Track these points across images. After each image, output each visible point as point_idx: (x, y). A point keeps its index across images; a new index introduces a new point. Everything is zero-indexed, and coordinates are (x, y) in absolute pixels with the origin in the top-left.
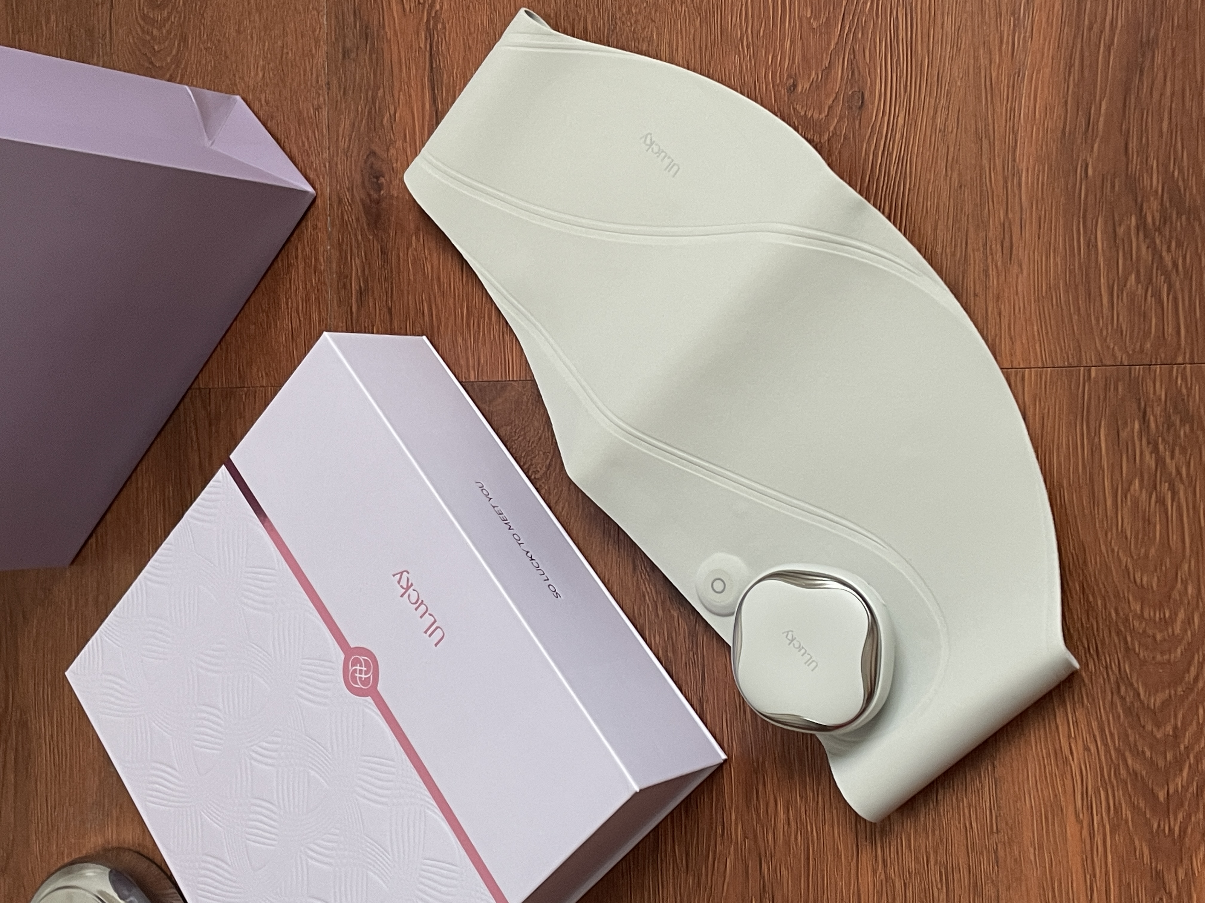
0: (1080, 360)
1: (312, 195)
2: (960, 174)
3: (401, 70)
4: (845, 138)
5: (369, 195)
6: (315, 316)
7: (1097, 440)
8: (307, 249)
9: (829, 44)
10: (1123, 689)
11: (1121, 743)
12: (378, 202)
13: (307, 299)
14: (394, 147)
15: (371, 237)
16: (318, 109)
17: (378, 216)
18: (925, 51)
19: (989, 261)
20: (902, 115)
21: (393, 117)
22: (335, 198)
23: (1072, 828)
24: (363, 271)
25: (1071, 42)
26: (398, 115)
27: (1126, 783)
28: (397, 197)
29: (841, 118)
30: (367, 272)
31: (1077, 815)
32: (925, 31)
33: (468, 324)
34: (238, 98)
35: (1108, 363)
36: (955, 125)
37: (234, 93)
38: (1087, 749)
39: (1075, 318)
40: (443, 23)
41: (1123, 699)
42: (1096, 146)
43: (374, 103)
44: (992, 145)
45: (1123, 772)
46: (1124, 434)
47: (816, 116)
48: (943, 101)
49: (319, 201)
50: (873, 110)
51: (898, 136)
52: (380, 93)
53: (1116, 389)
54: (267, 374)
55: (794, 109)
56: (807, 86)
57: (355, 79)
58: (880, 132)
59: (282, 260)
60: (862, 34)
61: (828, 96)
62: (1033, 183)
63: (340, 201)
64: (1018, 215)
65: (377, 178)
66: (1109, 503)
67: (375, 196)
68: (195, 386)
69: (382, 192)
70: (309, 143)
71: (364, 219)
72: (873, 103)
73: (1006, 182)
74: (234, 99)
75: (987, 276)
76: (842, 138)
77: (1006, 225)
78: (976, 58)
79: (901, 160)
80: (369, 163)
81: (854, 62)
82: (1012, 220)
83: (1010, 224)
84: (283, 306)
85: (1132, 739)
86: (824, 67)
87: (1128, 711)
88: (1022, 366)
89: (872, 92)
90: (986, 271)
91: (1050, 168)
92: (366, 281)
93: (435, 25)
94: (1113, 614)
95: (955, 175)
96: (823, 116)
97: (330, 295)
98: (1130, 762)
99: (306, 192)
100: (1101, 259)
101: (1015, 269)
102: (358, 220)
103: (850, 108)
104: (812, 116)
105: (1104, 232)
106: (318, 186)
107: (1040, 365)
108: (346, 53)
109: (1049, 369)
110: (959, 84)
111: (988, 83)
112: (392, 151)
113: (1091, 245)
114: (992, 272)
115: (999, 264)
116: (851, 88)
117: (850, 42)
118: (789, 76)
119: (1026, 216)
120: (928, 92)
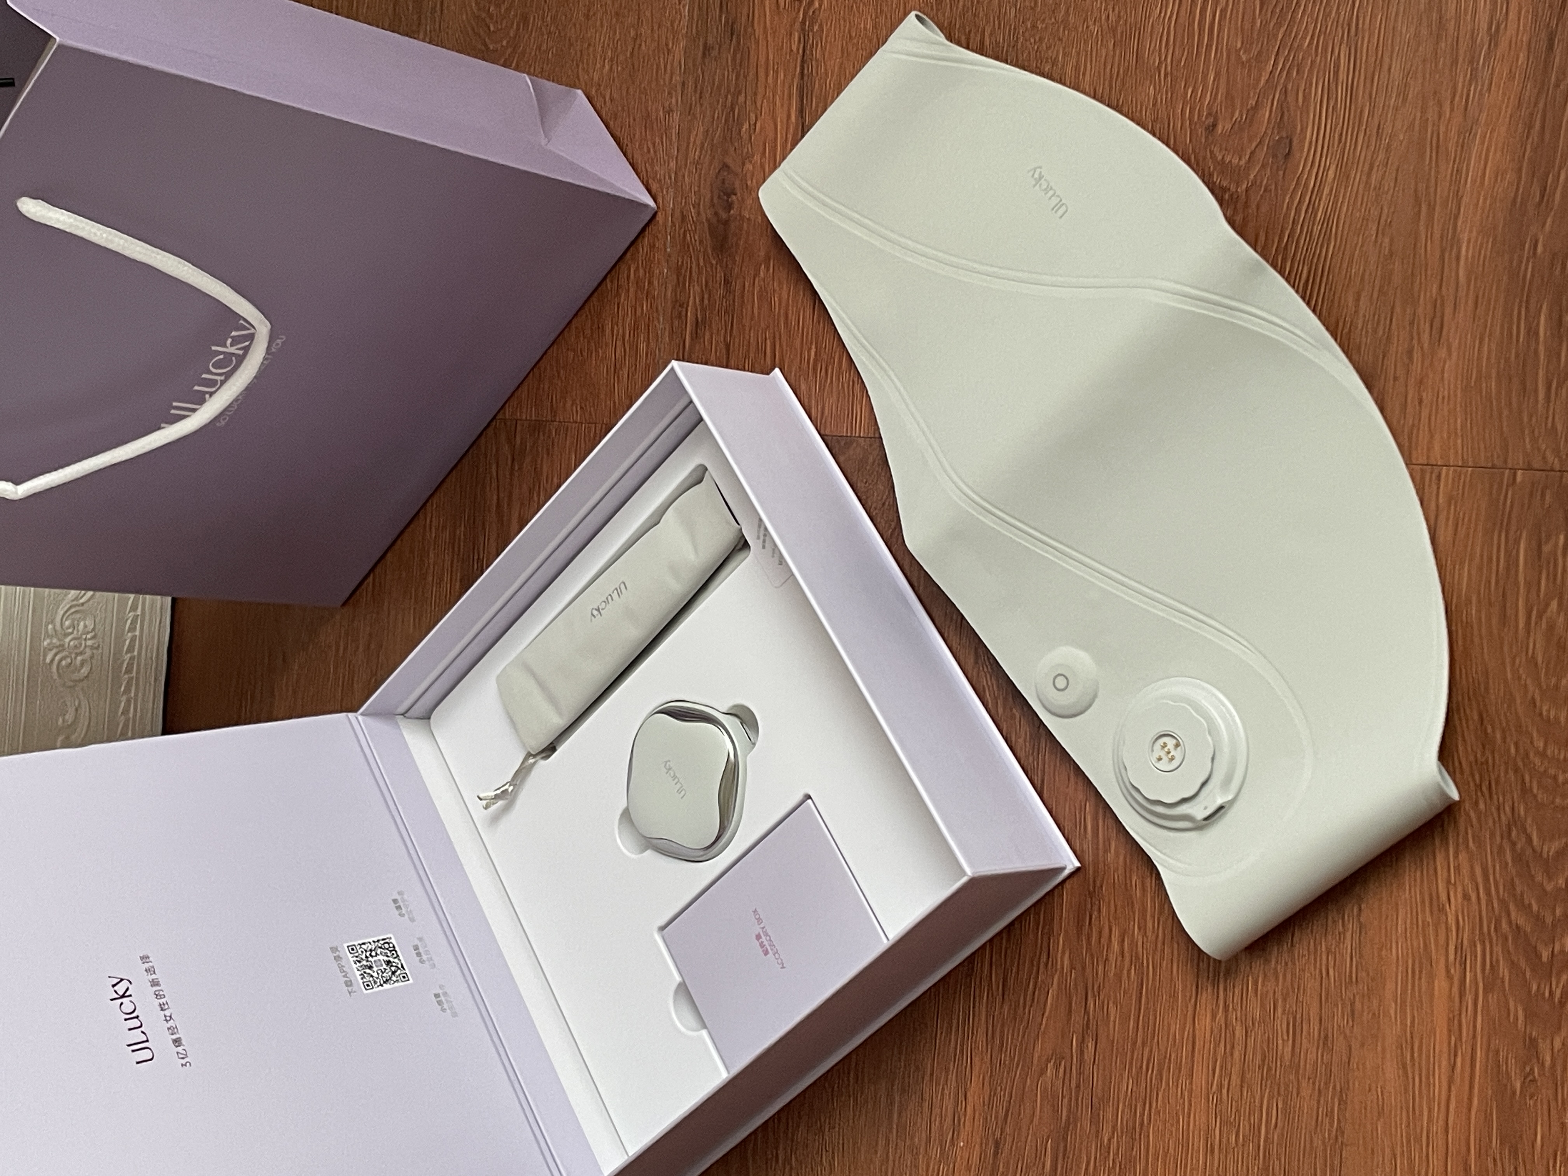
0: (1505, 462)
1: (653, 209)
2: (1392, 240)
3: (767, 76)
4: (1265, 190)
5: (716, 214)
6: (643, 346)
7: (1514, 552)
8: (641, 271)
9: (1258, 80)
10: (1514, 833)
11: (1506, 895)
12: (726, 223)
13: (635, 328)
14: (750, 162)
15: (714, 262)
16: (670, 111)
17: (725, 238)
18: (1367, 96)
19: (1415, 342)
20: (1333, 167)
21: (752, 127)
22: (678, 213)
23: (1440, 984)
24: (702, 300)
25: (1533, 100)
26: (758, 125)
27: (1506, 939)
28: (749, 219)
29: (1263, 166)
30: (706, 302)
31: (1448, 971)
32: (1369, 75)
33: (815, 369)
34: (580, 92)
35: (1536, 466)
36: (1392, 185)
37: (575, 86)
38: (1466, 897)
39: (1505, 412)
40: (821, 26)
41: (1513, 844)
42: (1549, 221)
43: (733, 110)
44: (1431, 208)
45: (1504, 925)
46: (1546, 549)
47: (1235, 161)
48: (1381, 156)
49: (660, 218)
50: (1300, 161)
51: (1326, 191)
52: (741, 99)
53: (1543, 495)
54: (581, 408)
55: (1211, 152)
56: (1228, 126)
57: (714, 80)
58: (1306, 185)
59: (612, 282)
60: (1298, 73)
61: (1250, 141)
62: (1473, 257)
63: (683, 218)
64: (1452, 291)
65: (729, 196)
66: (1521, 624)
67: (724, 215)
68: (500, 416)
69: (732, 212)
70: (655, 152)
71: (708, 242)
72: (1302, 151)
73: (1443, 252)
74: (575, 93)
75: (1411, 358)
76: (1263, 189)
77: (1439, 302)
79: (1327, 219)
80: (721, 178)
81: (1285, 105)
82: (1446, 298)
83: (1443, 301)
84: (608, 331)
85: (1518, 889)
86: (1249, 107)
87: (1518, 858)
88: (1439, 463)
89: (1302, 141)
90: (1410, 353)
91: (1495, 239)
92: (703, 310)
93: (811, 26)
94: (1513, 750)
95: (1387, 240)
96: (1243, 162)
97: (662, 325)
98: (1513, 915)
99: (646, 206)
100: (1541, 348)
101: (1443, 353)
102: (701, 242)
103: (1275, 156)
104: (1230, 162)
105: (1550, 317)
106: (660, 200)
107: (1460, 464)
108: (707, 49)
109: (1470, 469)
110: (1401, 138)
111: (1435, 139)
112: (748, 166)
113: (1532, 332)
114: (1417, 355)
115: (1426, 345)
116: (1278, 133)
117: (1282, 81)
118: (1209, 114)
119: (1462, 293)
120: (1365, 145)
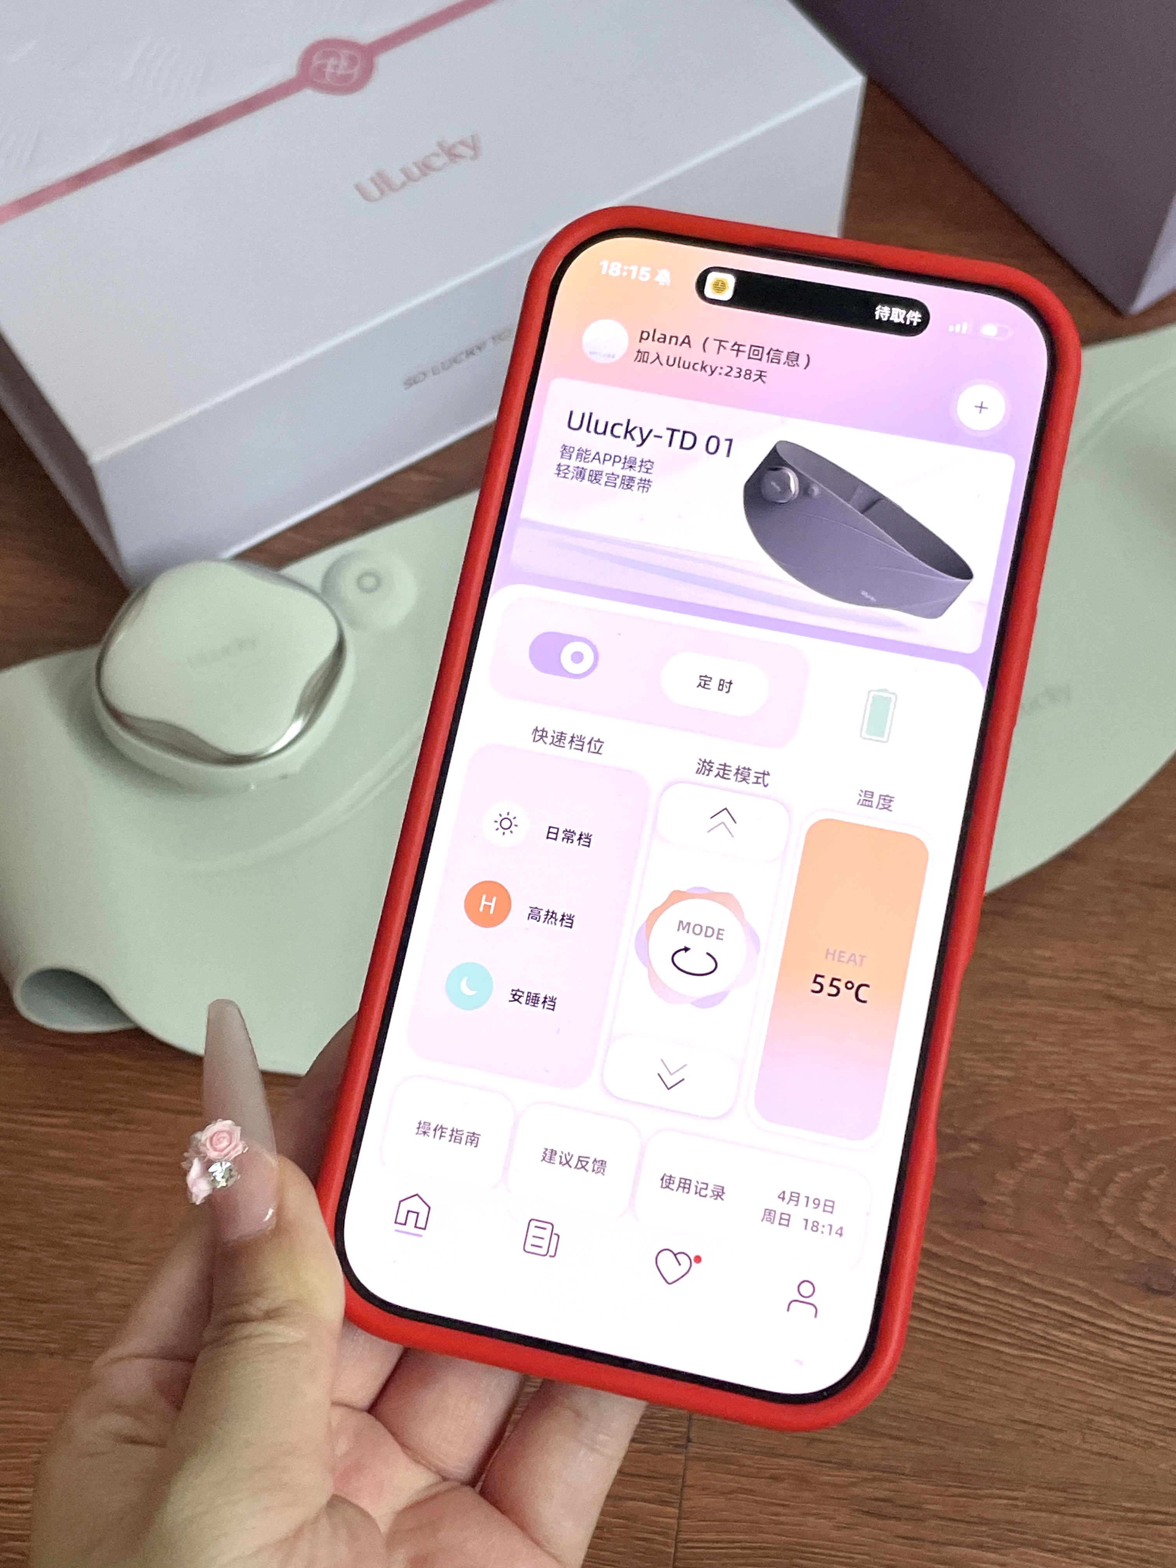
2: (1013, 1444)
4: (1099, 1251)
19: (863, 1474)
44: (1055, 1508)
50: (1140, 1307)
58: (1105, 1316)
64: (933, 1535)
72: (1153, 1311)
73: (990, 1523)
75: (840, 1466)
76: (1102, 1248)
77: (917, 1513)
82: (923, 1524)
83: (918, 1519)
90: (847, 1465)
99: (1134, 299)
101: (843, 1517)
103: (1149, 1268)
107: (681, 1536)
109: (672, 1550)
114: (843, 1476)
115: (856, 1491)
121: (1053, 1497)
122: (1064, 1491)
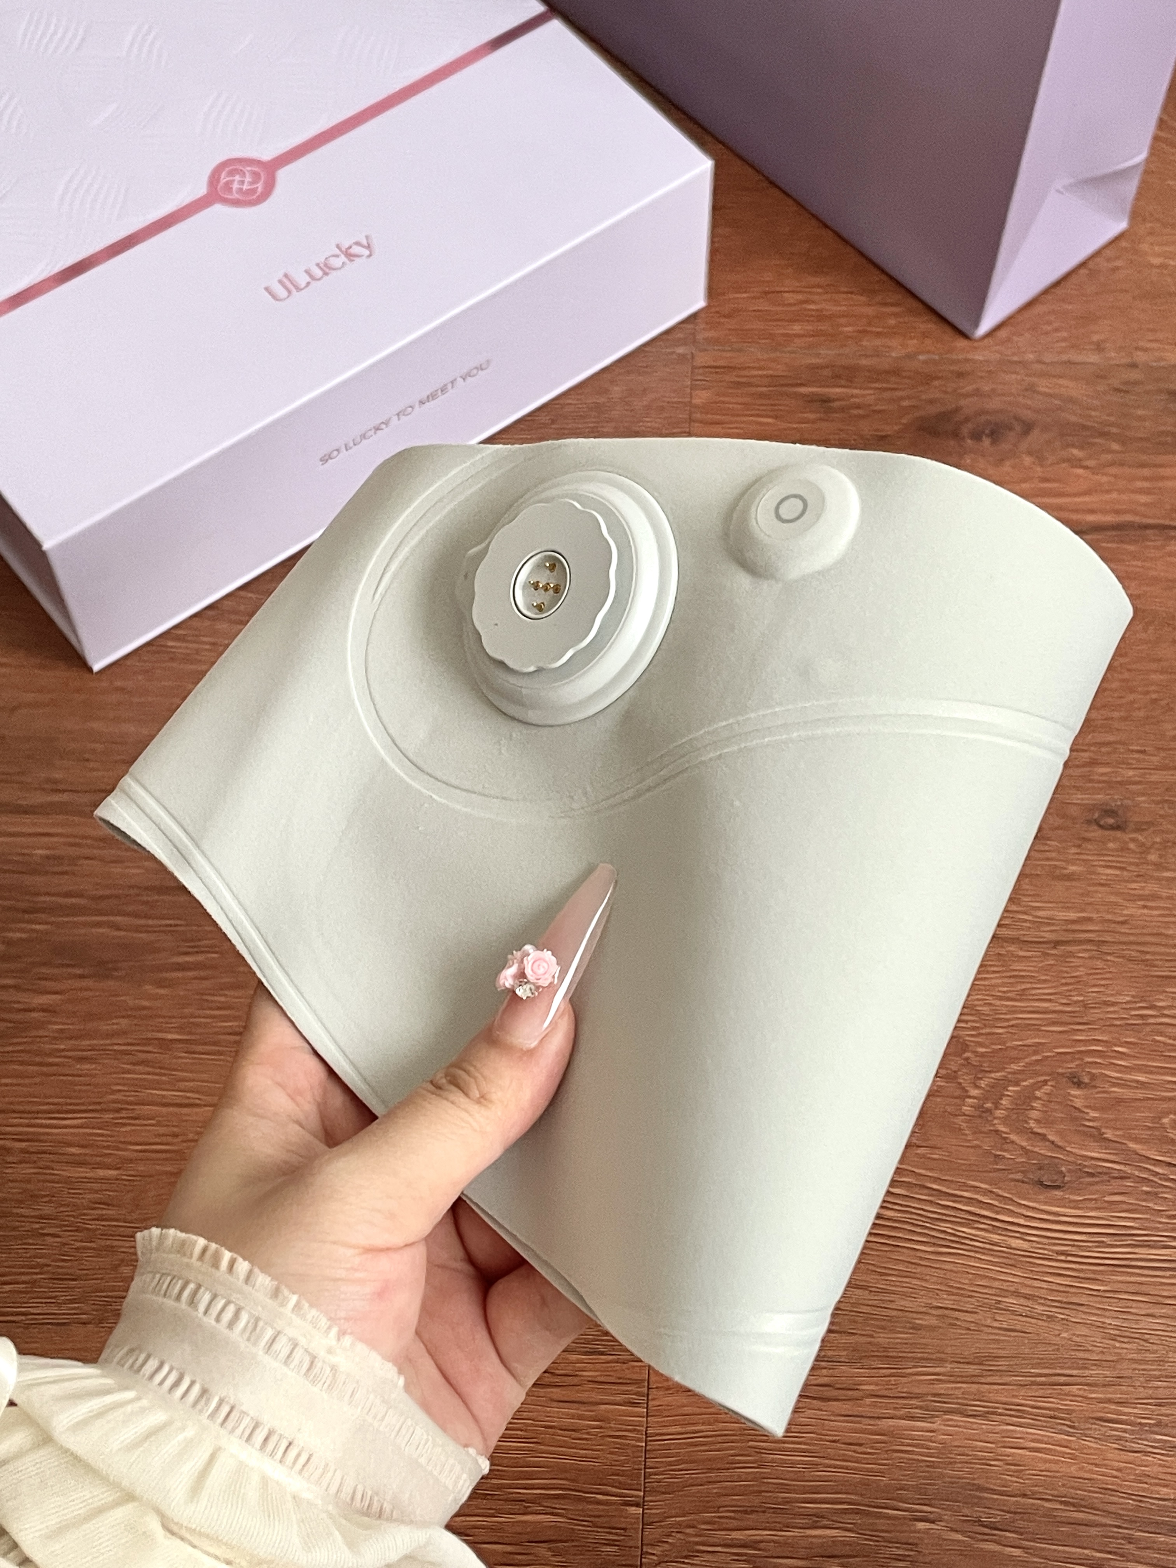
1: (974, 333)
2: (932, 1328)
3: (1145, 479)
4: (997, 1156)
5: (967, 420)
6: (797, 328)
7: (539, 1508)
8: (892, 322)
9: (1136, 1140)
12: (955, 434)
13: (820, 317)
14: (1033, 462)
15: (904, 421)
16: (1099, 348)
17: (935, 434)
18: (1116, 1287)
20: (1025, 1245)
21: (1079, 463)
22: (967, 367)
24: (858, 407)
26: (1083, 471)
29: (1026, 1152)
30: (855, 412)
32: (1144, 1289)
34: (1125, 225)
35: (648, 1532)
36: (1003, 1325)
37: (1132, 218)
39: (715, 1488)
43: (1100, 435)
47: (1034, 1114)
48: (1040, 1308)
49: (962, 343)
50: (1035, 1201)
51: (995, 1238)
52: (1115, 446)
55: (1045, 1082)
56: (1078, 1103)
57: (1138, 408)
58: (1005, 1211)
59: (880, 281)
60: (1147, 1193)
61: (1060, 1133)
62: (913, 1437)
63: (960, 375)
64: (870, 1411)
65: (992, 434)
67: (965, 430)
69: (969, 441)
70: (1047, 332)
71: (933, 410)
72: (1046, 1203)
74: (1122, 220)
76: (999, 1153)
77: (854, 1394)
78: (1098, 1363)
80: (1014, 423)
82: (861, 1403)
83: (855, 1399)
84: (815, 280)
89: (1061, 1203)
95: (932, 1321)
99: (976, 323)
103: (1041, 1167)
104: (1033, 1108)
105: (835, 1542)
106: (987, 342)
107: (651, 1431)
109: (644, 1444)
110: (1064, 1335)
111: (1062, 1379)
116: (1069, 1171)
117: (1137, 1173)
118: (1093, 1077)
120: (1054, 1287)
121: (971, 1369)
122: (981, 1364)
